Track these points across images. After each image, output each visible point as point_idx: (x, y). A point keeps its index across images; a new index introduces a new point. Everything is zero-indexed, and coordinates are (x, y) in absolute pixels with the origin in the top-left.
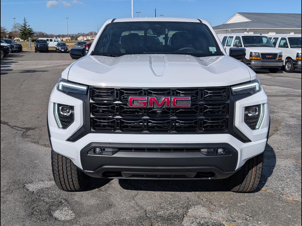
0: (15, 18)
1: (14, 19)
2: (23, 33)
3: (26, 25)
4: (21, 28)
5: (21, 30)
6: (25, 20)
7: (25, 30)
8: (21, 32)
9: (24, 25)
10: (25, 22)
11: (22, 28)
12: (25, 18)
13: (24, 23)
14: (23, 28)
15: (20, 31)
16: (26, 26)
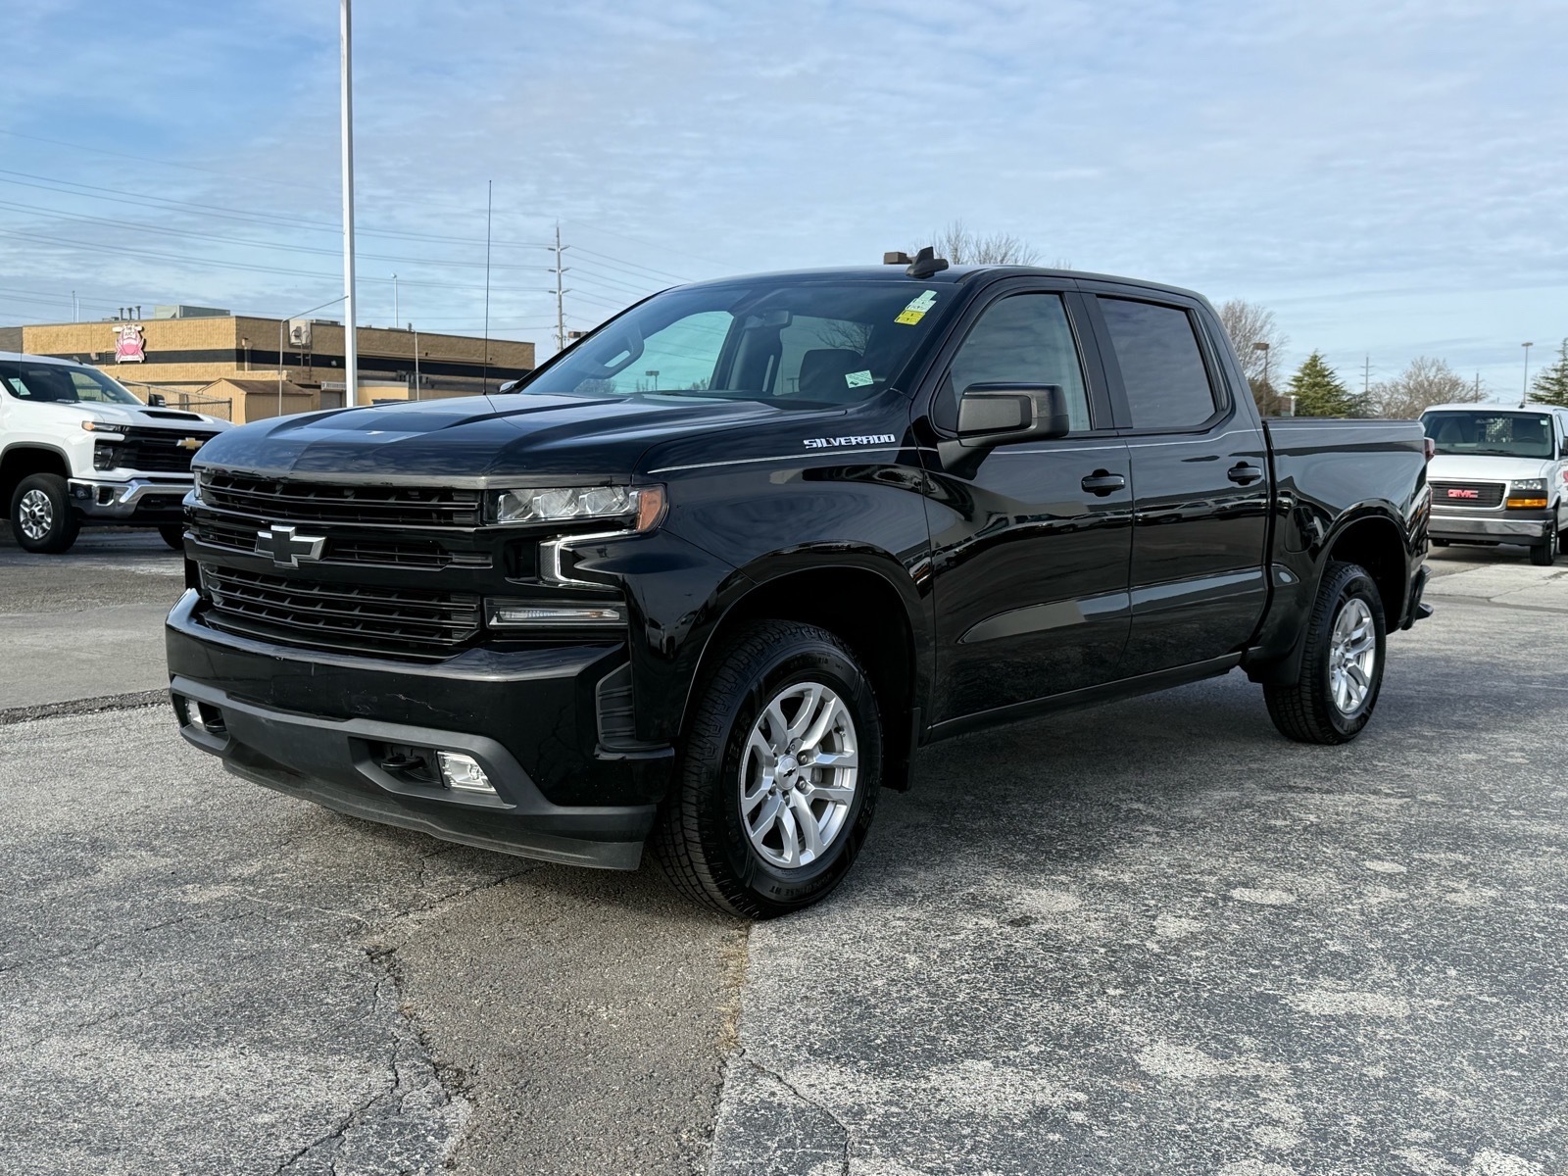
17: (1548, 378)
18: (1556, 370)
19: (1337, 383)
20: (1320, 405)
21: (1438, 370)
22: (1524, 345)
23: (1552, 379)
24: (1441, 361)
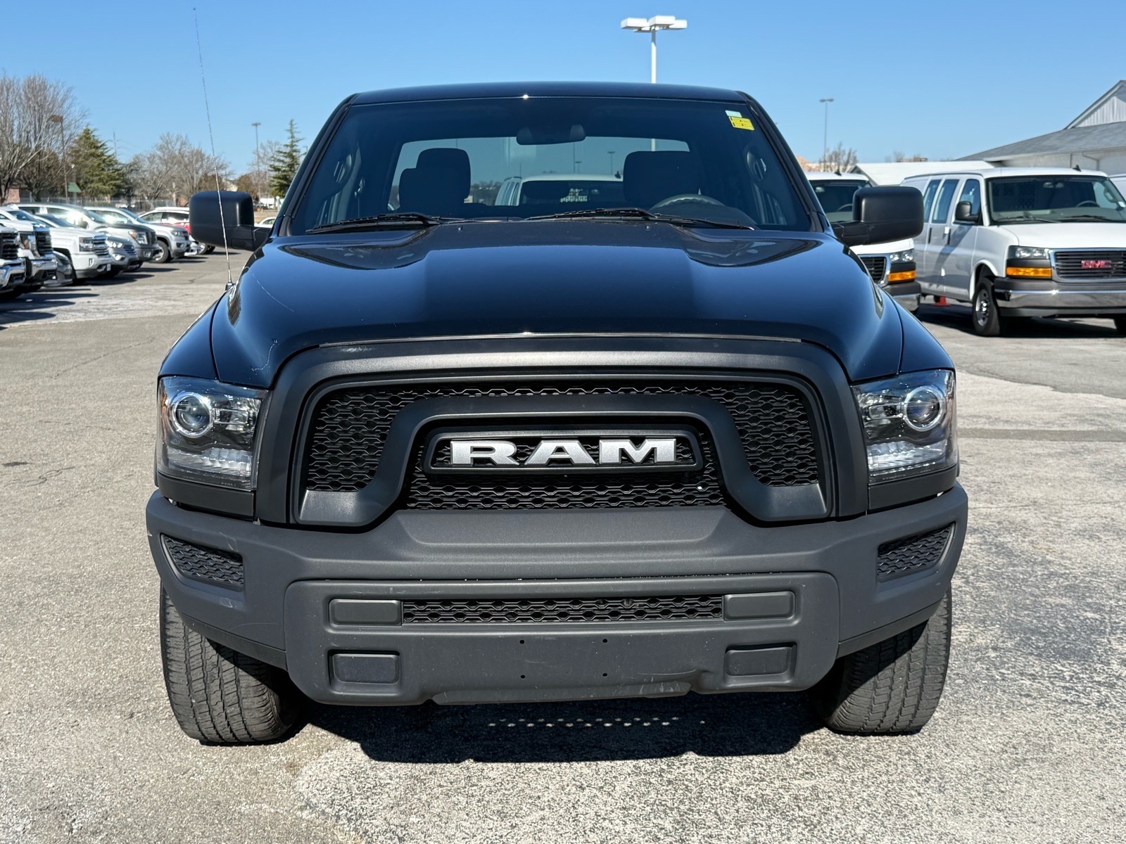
0: (260, 124)
1: (254, 127)
2: (285, 178)
3: (295, 151)
4: (279, 161)
5: (277, 169)
6: (291, 131)
7: (291, 166)
8: (279, 178)
9: (288, 150)
10: (293, 137)
11: (283, 161)
12: (292, 121)
13: (288, 142)
14: (282, 158)
15: (274, 174)
16: (294, 154)
17: (281, 152)
18: (287, 146)
19: (110, 153)
20: (97, 173)
21: (183, 144)
22: (253, 125)
23: (285, 153)
24: (184, 137)
